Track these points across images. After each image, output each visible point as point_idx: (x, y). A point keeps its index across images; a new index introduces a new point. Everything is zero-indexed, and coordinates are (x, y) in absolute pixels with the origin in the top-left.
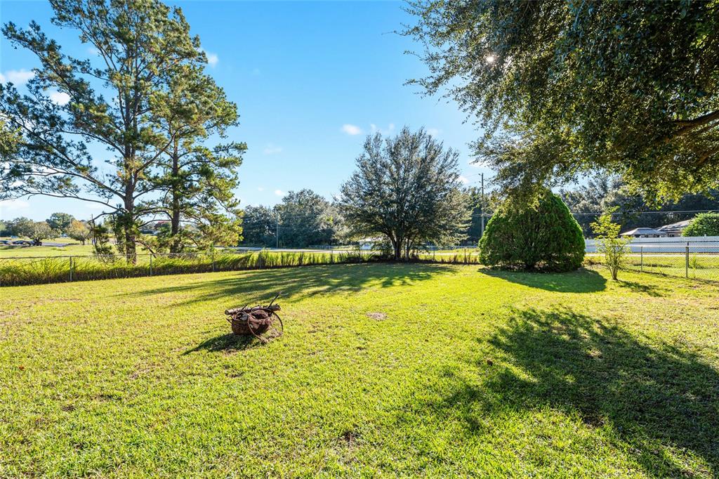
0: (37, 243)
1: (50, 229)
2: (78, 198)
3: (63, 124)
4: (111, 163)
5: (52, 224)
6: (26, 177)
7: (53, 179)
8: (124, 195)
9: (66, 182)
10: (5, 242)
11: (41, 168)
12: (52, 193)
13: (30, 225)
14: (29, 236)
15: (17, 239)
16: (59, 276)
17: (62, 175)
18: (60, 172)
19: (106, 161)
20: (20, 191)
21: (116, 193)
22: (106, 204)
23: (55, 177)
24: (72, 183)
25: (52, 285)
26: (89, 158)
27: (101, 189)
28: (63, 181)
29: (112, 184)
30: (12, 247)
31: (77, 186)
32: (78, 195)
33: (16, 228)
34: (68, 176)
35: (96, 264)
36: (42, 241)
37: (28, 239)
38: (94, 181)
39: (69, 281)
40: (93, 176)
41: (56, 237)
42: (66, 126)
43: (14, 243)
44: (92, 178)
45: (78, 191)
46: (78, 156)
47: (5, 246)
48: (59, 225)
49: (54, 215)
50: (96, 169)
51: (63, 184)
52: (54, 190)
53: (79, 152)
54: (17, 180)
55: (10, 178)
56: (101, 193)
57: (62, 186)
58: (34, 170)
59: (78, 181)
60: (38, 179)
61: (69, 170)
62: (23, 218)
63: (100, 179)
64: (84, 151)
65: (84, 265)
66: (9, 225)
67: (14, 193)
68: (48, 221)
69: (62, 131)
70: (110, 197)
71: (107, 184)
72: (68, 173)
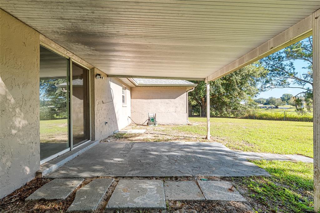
0: (277, 107)
1: (282, 101)
2: (289, 87)
3: (283, 58)
4: (305, 68)
5: (283, 99)
6: (270, 83)
7: (279, 81)
8: (312, 82)
9: (284, 81)
10: (266, 107)
11: (275, 78)
12: (279, 87)
13: (274, 100)
14: (274, 105)
15: (270, 106)
16: (280, 118)
17: (282, 79)
18: (282, 78)
19: (303, 68)
20: (269, 88)
21: (307, 82)
22: (303, 88)
23: (280, 80)
24: (287, 81)
25: (277, 121)
26: (294, 69)
27: (300, 82)
28: (283, 81)
29: (305, 78)
30: (268, 109)
31: (289, 83)
32: (289, 86)
33: (269, 101)
34: (285, 79)
35: (295, 114)
36: (279, 106)
37: (273, 106)
38: (297, 78)
39: (283, 120)
40: (296, 76)
41: (284, 105)
42: (284, 58)
43: (269, 107)
44: (295, 77)
45: (289, 84)
46: (290, 69)
47: (266, 108)
48: (285, 99)
49: (284, 95)
50: (297, 73)
51: (283, 83)
52: (280, 85)
53: (290, 67)
54: (268, 84)
55: (265, 84)
56: (300, 83)
57: (283, 84)
58: (273, 79)
59: (289, 80)
60: (274, 82)
61: (285, 77)
62: (272, 97)
63: (299, 77)
64: (292, 66)
65: (289, 115)
66: (267, 100)
67: (267, 89)
68: (281, 98)
69: (283, 61)
70: (304, 85)
71: (303, 79)
72: (285, 78)
